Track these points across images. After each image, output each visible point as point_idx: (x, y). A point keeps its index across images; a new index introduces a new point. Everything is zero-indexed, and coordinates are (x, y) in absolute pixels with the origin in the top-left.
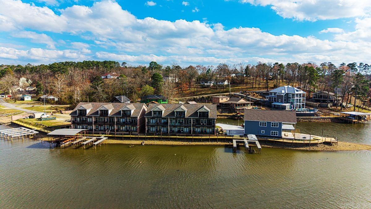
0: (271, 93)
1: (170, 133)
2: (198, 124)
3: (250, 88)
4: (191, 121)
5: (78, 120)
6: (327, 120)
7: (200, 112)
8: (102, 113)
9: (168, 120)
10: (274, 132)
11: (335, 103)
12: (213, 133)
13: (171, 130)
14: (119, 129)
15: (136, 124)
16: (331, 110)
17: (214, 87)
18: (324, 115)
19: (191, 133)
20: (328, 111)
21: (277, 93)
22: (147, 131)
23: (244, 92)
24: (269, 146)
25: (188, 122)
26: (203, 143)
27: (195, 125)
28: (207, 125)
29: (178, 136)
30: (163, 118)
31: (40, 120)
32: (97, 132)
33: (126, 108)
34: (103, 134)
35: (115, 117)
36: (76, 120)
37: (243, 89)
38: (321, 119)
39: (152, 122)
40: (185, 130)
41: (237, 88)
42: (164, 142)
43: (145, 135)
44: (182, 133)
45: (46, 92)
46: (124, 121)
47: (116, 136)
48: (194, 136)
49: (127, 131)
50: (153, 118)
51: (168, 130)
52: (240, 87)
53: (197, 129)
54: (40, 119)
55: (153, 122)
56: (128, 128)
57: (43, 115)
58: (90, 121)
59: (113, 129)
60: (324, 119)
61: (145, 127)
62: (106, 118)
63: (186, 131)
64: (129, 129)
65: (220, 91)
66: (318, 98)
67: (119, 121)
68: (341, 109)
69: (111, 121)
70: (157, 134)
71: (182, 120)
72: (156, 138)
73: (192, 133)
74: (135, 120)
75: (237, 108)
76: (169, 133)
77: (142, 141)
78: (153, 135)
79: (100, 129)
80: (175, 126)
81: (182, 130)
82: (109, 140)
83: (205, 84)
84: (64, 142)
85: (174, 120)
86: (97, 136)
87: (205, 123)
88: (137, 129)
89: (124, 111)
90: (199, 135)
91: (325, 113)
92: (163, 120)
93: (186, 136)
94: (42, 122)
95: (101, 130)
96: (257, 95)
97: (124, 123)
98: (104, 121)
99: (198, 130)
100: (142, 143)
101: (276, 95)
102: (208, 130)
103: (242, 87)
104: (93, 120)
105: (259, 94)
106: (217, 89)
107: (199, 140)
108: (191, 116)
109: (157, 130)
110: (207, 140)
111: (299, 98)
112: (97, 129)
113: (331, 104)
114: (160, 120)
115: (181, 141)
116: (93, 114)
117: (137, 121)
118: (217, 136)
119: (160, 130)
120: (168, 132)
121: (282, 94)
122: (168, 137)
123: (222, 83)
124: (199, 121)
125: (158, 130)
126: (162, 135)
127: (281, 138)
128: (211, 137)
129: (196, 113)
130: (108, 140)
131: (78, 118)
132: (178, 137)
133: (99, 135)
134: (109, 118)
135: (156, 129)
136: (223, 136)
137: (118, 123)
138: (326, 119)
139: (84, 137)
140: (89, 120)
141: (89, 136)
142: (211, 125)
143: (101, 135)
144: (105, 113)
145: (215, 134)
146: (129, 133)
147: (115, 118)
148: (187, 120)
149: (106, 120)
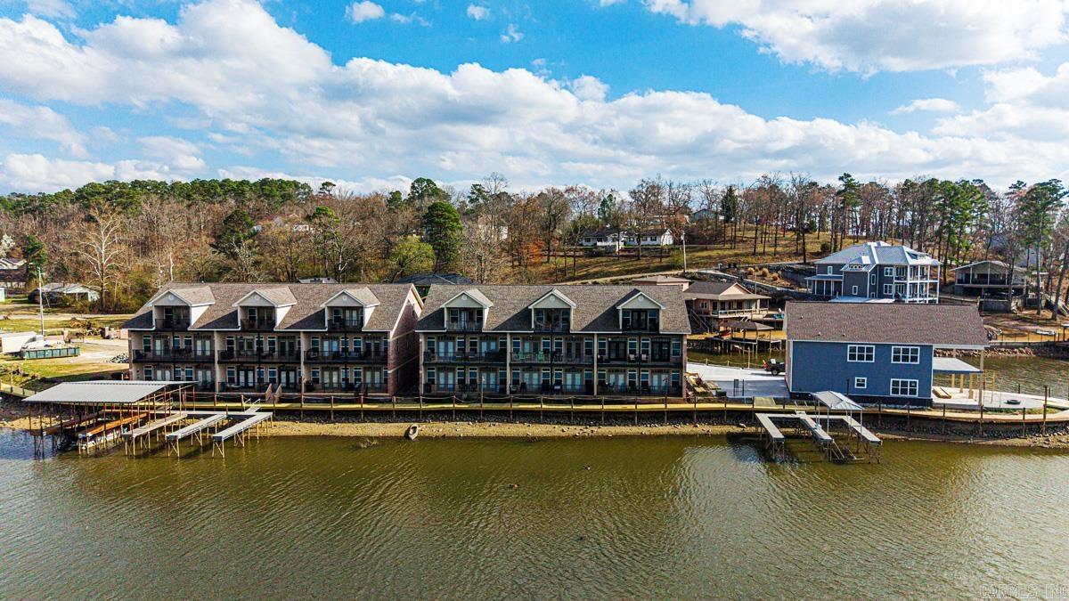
0: (824, 268)
1: (512, 392)
2: (617, 358)
3: (747, 255)
4: (590, 345)
5: (158, 348)
6: (1021, 352)
7: (625, 311)
8: (252, 319)
9: (504, 344)
10: (904, 384)
11: (1030, 297)
12: (673, 390)
13: (515, 382)
14: (316, 381)
15: (385, 361)
16: (1024, 320)
17: (627, 253)
18: (1008, 336)
19: (592, 393)
20: (1013, 323)
21: (842, 265)
22: (426, 385)
23: (730, 265)
24: (890, 436)
25: (578, 349)
26: (644, 430)
27: (607, 361)
28: (653, 360)
29: (546, 402)
30: (488, 337)
31: (19, 357)
32: (231, 393)
33: (345, 298)
34: (254, 399)
35: (302, 335)
36: (147, 349)
37: (725, 257)
38: (1003, 349)
39: (442, 350)
40: (569, 382)
41: (705, 254)
42: (493, 427)
43: (417, 401)
44: (557, 392)
45: (61, 273)
46: (335, 349)
47: (306, 406)
48: (607, 403)
49: (349, 387)
50: (447, 337)
51: (504, 382)
52: (714, 253)
53: (612, 377)
54: (18, 355)
55: (446, 352)
56: (352, 378)
57: (34, 340)
58: (204, 351)
59: (292, 381)
60: (1012, 347)
61: (418, 370)
62: (266, 339)
63: (573, 385)
64: (356, 380)
65: (652, 265)
66: (973, 283)
67: (315, 350)
68: (1054, 318)
69: (287, 349)
70: (465, 396)
71: (559, 344)
72: (459, 412)
73: (595, 394)
74: (377, 346)
75: (720, 316)
76: (508, 392)
77: (406, 425)
78: (450, 401)
79: (242, 379)
80: (530, 367)
81: (558, 383)
82: (277, 423)
83: (599, 244)
84: (95, 431)
85: (527, 345)
86: (232, 409)
87: (645, 352)
88: (386, 380)
89: (334, 310)
90: (625, 398)
91: (1005, 328)
92: (484, 345)
93: (577, 402)
94: (22, 363)
95: (246, 387)
96: (775, 275)
97: (336, 355)
98: (260, 350)
99: (617, 378)
100: (407, 432)
101: (841, 273)
102: (655, 381)
103: (719, 252)
104: (218, 347)
105: (780, 272)
106: (639, 259)
107: (627, 418)
108: (594, 325)
109: (462, 382)
110: (656, 417)
111: (919, 282)
112: (231, 380)
113: (1020, 302)
114: (473, 344)
115: (558, 423)
116: (216, 323)
117: (386, 350)
118: (689, 401)
119: (473, 382)
120: (503, 391)
121: (863, 269)
122: (506, 406)
123: (652, 240)
124: (621, 347)
125: (468, 382)
126: (485, 401)
127: (929, 404)
128: (669, 406)
129: (613, 312)
130: (273, 423)
131: (158, 343)
132: (544, 406)
133: (239, 405)
134: (279, 337)
135: (457, 378)
136: (713, 402)
137: (314, 358)
138: (1017, 347)
139: (178, 412)
140: (199, 348)
141: (197, 409)
142: (668, 360)
143: (245, 405)
144: (261, 318)
145: (684, 396)
146: (357, 395)
147: (303, 339)
148: (578, 343)
149: (266, 348)
